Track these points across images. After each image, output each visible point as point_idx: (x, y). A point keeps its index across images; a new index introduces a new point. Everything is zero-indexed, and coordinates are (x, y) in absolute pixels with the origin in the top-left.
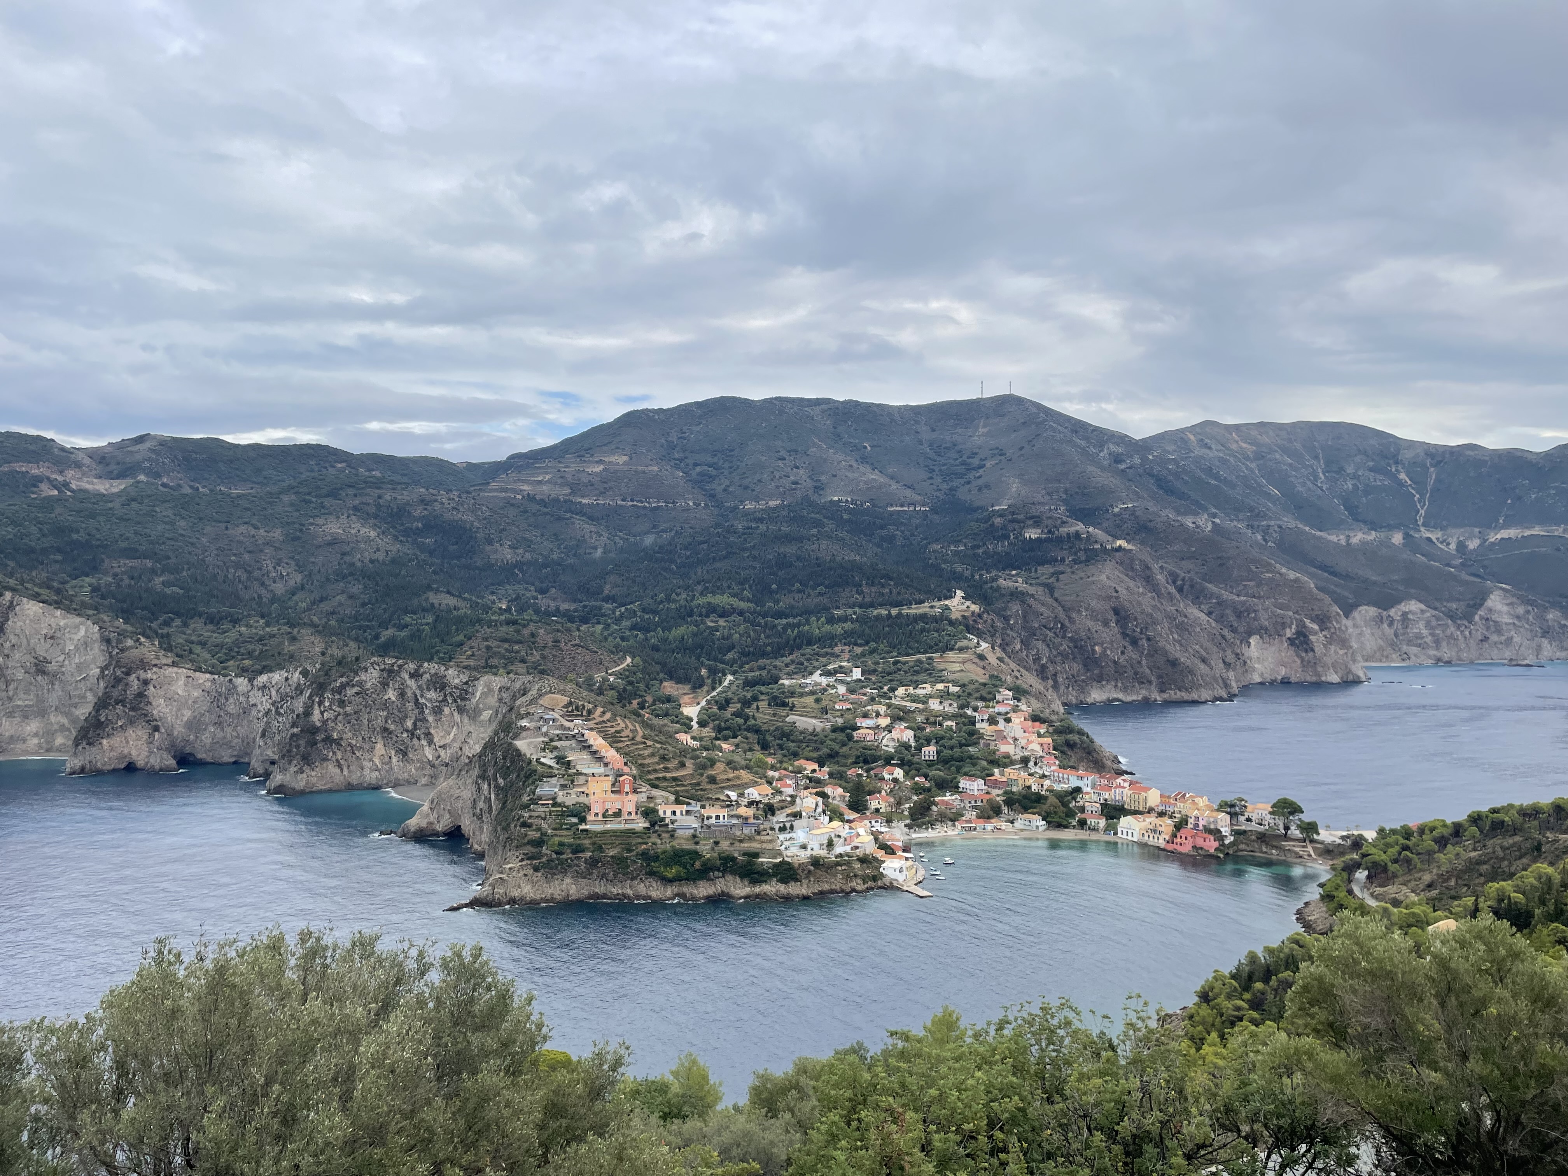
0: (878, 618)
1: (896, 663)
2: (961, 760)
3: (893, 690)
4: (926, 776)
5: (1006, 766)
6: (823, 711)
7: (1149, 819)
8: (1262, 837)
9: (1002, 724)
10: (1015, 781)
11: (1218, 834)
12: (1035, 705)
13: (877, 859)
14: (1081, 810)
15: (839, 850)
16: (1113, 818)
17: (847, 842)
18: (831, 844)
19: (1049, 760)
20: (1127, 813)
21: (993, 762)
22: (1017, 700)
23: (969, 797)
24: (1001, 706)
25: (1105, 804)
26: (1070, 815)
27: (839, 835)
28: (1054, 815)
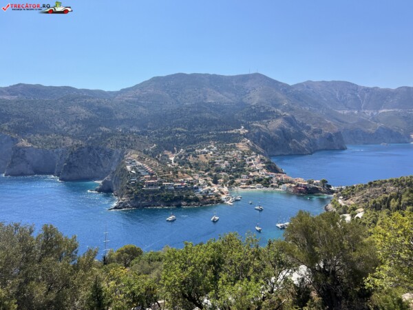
0: (221, 134)
1: (226, 146)
2: (242, 170)
3: (225, 152)
4: (233, 175)
5: (253, 172)
6: (207, 158)
7: (289, 184)
8: (317, 188)
9: (252, 161)
10: (256, 176)
11: (306, 188)
12: (261, 156)
13: (220, 195)
14: (272, 182)
15: (210, 193)
16: (280, 184)
17: (212, 191)
18: (208, 192)
19: (264, 170)
20: (284, 183)
21: (250, 171)
22: (257, 155)
23: (244, 180)
24: (253, 157)
25: (278, 181)
26: (269, 184)
27: (210, 190)
28: (265, 184)
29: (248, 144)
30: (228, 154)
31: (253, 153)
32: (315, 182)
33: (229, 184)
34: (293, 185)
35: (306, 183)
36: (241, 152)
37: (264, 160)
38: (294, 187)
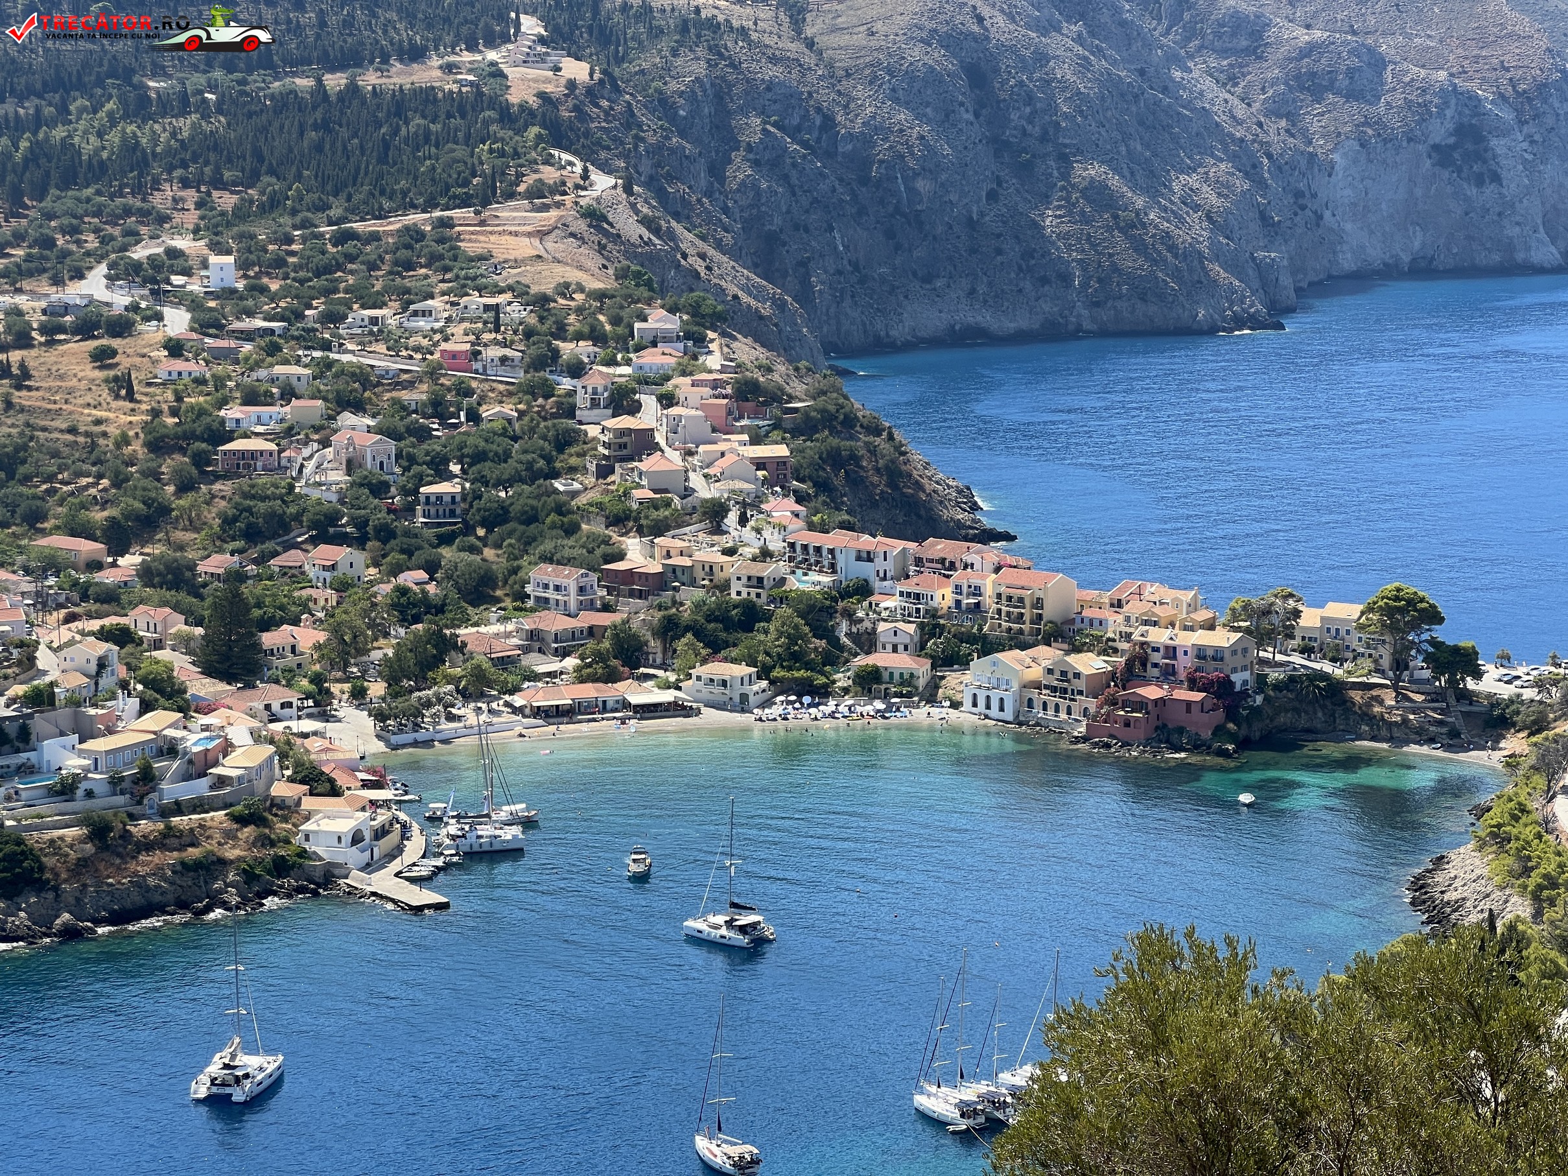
0: (287, 101)
1: (341, 238)
2: (531, 518)
3: (333, 318)
4: (431, 568)
5: (659, 529)
6: (123, 387)
7: (1047, 655)
8: (1335, 690)
9: (650, 414)
10: (686, 576)
11: (1221, 689)
12: (747, 351)
13: (287, 809)
14: (867, 642)
15: (172, 790)
16: (952, 660)
17: (199, 767)
18: (147, 778)
19: (782, 508)
20: (988, 647)
21: (621, 520)
22: (695, 340)
23: (554, 623)
24: (653, 359)
25: (931, 626)
26: (834, 657)
27: (170, 749)
28: (795, 658)
29: (595, 216)
30: (376, 332)
31: (659, 320)
32: (1310, 619)
33: (393, 673)
34: (1090, 664)
35: (1222, 638)
36: (516, 312)
37: (776, 397)
38: (1099, 685)
